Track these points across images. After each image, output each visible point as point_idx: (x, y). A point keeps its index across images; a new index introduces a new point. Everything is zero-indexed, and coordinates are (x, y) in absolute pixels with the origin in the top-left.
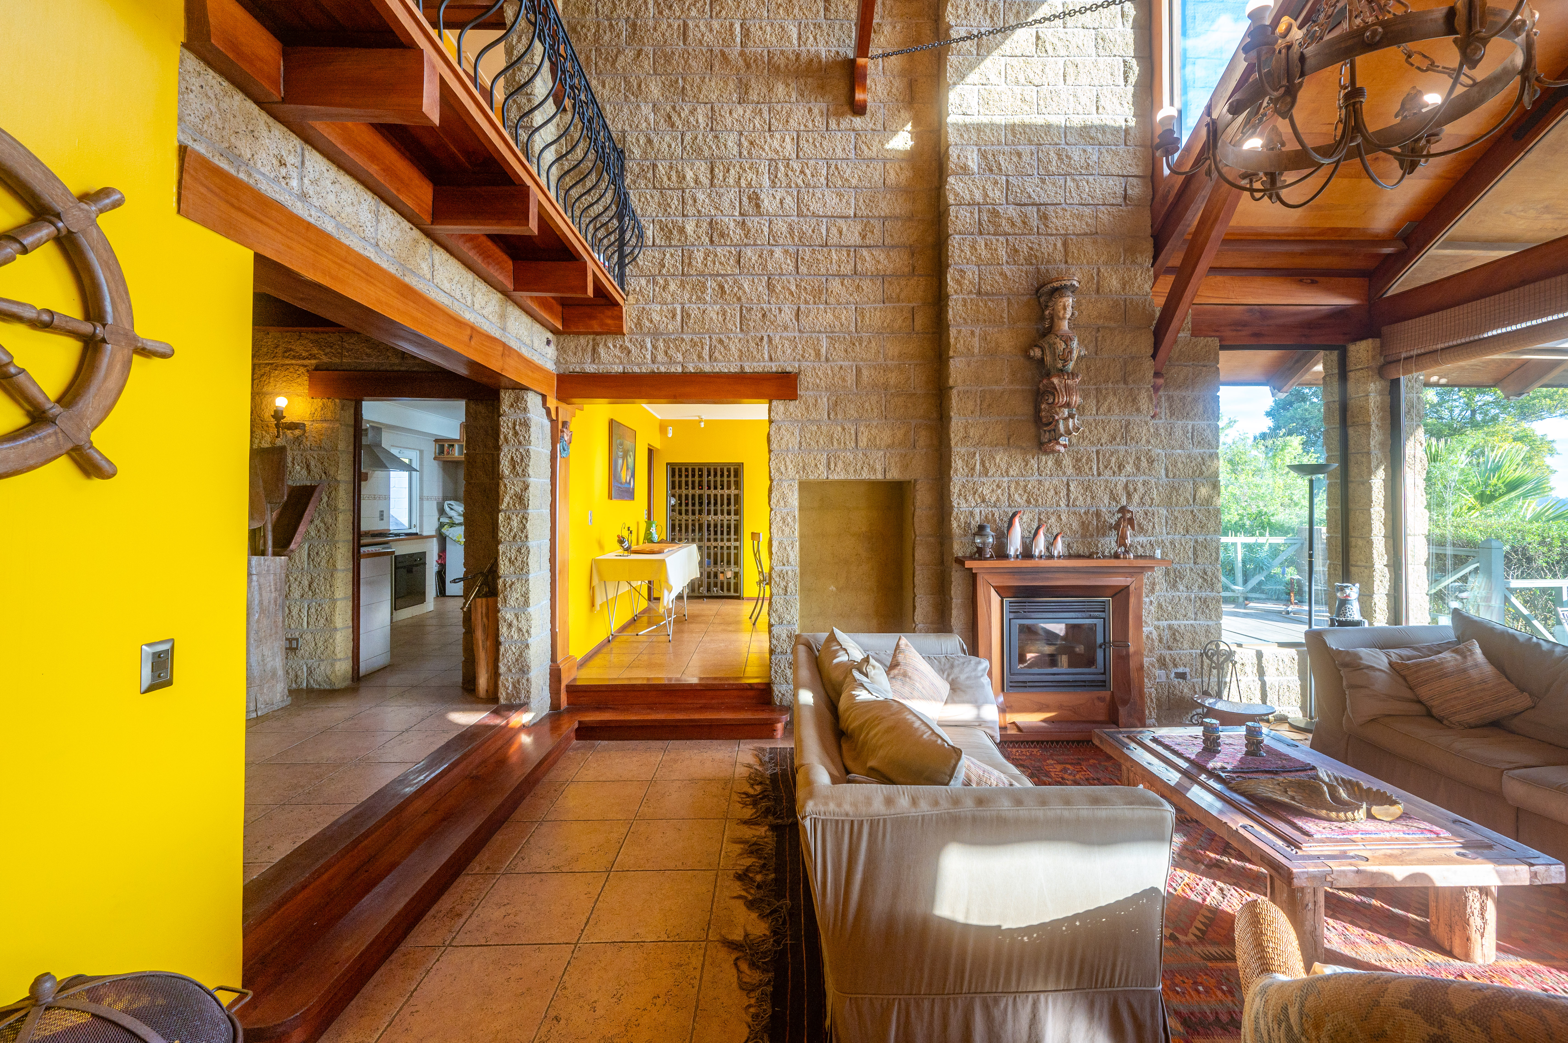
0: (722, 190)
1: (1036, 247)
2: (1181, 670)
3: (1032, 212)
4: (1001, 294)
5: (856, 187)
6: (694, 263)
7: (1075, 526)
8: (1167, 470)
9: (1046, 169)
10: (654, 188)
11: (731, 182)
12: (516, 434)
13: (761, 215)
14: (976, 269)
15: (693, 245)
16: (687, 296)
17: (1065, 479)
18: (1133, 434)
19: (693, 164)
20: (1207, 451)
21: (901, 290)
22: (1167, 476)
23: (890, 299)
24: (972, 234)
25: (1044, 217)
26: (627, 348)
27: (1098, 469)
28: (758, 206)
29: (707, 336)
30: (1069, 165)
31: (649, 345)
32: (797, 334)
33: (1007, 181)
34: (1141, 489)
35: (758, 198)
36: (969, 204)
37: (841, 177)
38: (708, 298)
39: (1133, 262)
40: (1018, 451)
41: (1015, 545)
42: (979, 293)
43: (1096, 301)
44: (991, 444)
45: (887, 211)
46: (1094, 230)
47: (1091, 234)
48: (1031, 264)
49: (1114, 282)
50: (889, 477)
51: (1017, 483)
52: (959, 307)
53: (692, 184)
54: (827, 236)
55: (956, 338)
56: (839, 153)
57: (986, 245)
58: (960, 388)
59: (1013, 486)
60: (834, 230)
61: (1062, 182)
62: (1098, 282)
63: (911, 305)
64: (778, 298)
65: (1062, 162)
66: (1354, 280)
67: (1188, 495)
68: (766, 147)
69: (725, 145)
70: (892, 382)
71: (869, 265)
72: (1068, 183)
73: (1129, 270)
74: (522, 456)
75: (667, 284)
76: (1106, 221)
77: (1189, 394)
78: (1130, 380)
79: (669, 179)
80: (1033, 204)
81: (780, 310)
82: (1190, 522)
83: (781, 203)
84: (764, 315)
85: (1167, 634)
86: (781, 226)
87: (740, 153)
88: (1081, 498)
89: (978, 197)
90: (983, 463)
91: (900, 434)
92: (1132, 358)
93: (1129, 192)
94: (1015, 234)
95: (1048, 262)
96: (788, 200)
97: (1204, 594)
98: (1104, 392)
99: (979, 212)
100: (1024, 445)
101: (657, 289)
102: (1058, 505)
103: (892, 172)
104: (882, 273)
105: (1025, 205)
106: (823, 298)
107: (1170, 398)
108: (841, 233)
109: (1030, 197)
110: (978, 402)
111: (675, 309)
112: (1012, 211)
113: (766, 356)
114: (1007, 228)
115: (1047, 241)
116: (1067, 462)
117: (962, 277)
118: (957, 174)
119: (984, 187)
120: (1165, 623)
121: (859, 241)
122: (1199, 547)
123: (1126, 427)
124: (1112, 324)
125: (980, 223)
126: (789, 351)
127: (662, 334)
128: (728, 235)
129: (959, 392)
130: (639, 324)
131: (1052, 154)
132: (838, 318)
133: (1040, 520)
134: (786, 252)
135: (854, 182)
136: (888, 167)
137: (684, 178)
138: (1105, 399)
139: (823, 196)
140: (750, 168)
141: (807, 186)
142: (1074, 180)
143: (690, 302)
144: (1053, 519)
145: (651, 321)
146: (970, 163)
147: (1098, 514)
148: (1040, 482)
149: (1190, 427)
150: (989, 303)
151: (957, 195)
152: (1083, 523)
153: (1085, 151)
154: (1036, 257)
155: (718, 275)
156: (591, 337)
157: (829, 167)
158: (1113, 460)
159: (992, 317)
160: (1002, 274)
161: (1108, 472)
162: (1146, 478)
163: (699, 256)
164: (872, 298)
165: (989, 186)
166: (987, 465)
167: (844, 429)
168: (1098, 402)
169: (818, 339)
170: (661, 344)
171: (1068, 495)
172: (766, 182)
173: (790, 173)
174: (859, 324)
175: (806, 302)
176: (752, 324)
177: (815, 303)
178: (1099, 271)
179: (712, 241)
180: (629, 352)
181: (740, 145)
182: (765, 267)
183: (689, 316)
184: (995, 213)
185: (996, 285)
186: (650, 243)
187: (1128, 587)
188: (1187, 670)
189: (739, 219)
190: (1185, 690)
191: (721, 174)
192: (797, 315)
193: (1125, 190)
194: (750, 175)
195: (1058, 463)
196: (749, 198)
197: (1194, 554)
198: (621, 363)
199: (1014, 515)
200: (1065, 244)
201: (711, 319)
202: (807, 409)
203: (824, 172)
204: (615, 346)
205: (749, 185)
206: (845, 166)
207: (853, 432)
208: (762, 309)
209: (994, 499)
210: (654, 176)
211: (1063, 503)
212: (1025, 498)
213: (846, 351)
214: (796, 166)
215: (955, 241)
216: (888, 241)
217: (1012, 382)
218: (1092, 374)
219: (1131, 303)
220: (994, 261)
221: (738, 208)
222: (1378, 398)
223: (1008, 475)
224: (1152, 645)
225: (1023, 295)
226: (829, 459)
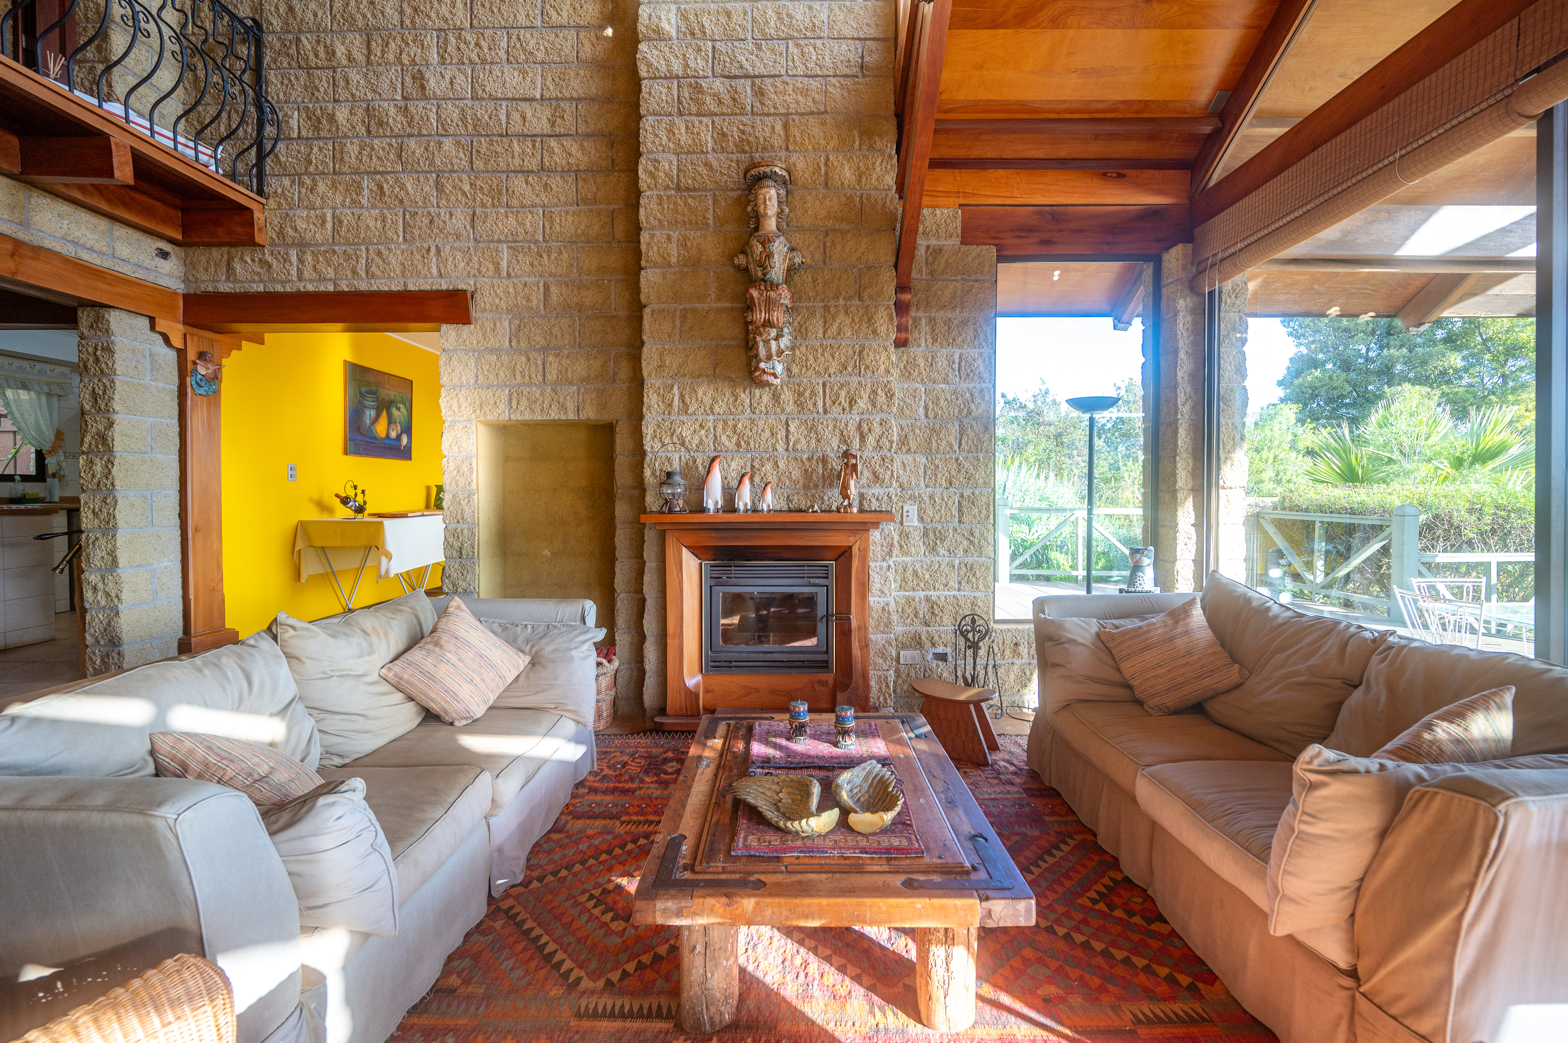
0: (381, 69)
1: (748, 129)
2: (940, 650)
3: (745, 87)
4: (705, 189)
5: (542, 63)
6: (346, 158)
7: (796, 474)
8: (926, 408)
9: (762, 31)
10: (300, 67)
11: (391, 57)
12: (97, 360)
13: (426, 98)
14: (674, 159)
15: (346, 136)
16: (339, 199)
17: (783, 418)
18: (868, 362)
19: (345, 38)
20: (978, 386)
21: (598, 189)
22: (927, 416)
23: (585, 201)
24: (670, 115)
25: (760, 93)
26: (266, 262)
27: (824, 404)
28: (423, 87)
29: (363, 248)
30: (790, 26)
31: (294, 259)
32: (472, 244)
33: (714, 48)
34: (877, 430)
35: (423, 78)
36: (666, 78)
37: (524, 50)
38: (364, 202)
39: (871, 148)
40: (726, 383)
41: (714, 497)
42: (678, 188)
43: (825, 197)
44: (692, 376)
45: (581, 91)
46: (822, 108)
47: (820, 113)
48: (744, 151)
49: (848, 174)
50: (583, 416)
51: (725, 423)
52: (654, 206)
53: (345, 62)
54: (508, 123)
55: (648, 245)
56: (522, 20)
57: (687, 128)
58: (656, 306)
59: (720, 426)
60: (516, 116)
61: (783, 48)
62: (826, 173)
63: (611, 207)
64: (448, 200)
65: (782, 23)
66: (1170, 173)
67: (952, 439)
68: (433, 15)
69: (382, 12)
70: (587, 302)
71: (559, 159)
72: (790, 49)
73: (866, 157)
74: (105, 387)
75: (315, 183)
76: (838, 96)
77: (956, 316)
78: (865, 295)
79: (317, 56)
80: (746, 76)
81: (451, 215)
82: (953, 473)
83: (452, 83)
84: (431, 222)
85: (923, 608)
86: (451, 111)
87: (402, 22)
88: (803, 441)
89: (677, 67)
90: (682, 398)
91: (597, 365)
92: (869, 268)
93: (867, 59)
94: (723, 114)
95: (764, 149)
96: (460, 79)
97: (970, 560)
98: (833, 310)
99: (679, 86)
100: (733, 376)
101: (303, 191)
102: (775, 449)
103: (586, 43)
104: (574, 168)
105: (736, 77)
106: (504, 199)
107: (932, 321)
108: (524, 119)
109: (742, 67)
110: (678, 324)
111: (324, 215)
112: (719, 85)
113: (434, 271)
114: (714, 107)
115: (763, 123)
116: (787, 396)
117: (656, 168)
118: (650, 39)
119: (684, 55)
120: (922, 594)
121: (547, 128)
122: (965, 503)
123: (861, 352)
124: (844, 226)
125: (680, 102)
126: (462, 265)
127: (310, 245)
128: (387, 123)
129: (653, 311)
130: (281, 233)
131: (770, 12)
132: (521, 224)
133: (753, 467)
134: (458, 143)
135: (540, 56)
136: (581, 37)
137: (334, 53)
138: (834, 318)
139: (503, 73)
140: (414, 41)
141: (484, 62)
142: (797, 45)
143: (343, 206)
144: (768, 467)
145: (296, 230)
146: (665, 25)
147: (824, 460)
148: (753, 421)
149: (956, 357)
150: (690, 201)
151: (649, 65)
152: (806, 471)
153: (810, 8)
154: (749, 142)
155: (377, 173)
156: (225, 249)
157: (509, 38)
158: (843, 393)
159: (693, 217)
160: (707, 164)
161: (836, 409)
162: (884, 416)
163: (352, 149)
164: (563, 199)
165: (691, 54)
166: (688, 400)
167: (529, 359)
168: (825, 322)
169: (497, 250)
170: (309, 258)
171: (787, 437)
172: (434, 57)
173: (462, 46)
174: (548, 230)
175: (483, 205)
176: (417, 232)
177: (493, 206)
178: (827, 159)
179: (369, 132)
180: (270, 267)
181: (402, 12)
182: (432, 163)
183: (341, 222)
184: (698, 89)
185: (698, 178)
186: (295, 135)
187: (851, 547)
188: (949, 650)
189: (402, 104)
190: (945, 674)
191: (379, 49)
192: (473, 221)
193: (862, 57)
194: (414, 49)
195: (776, 397)
196: (414, 78)
197: (959, 511)
198: (261, 281)
199: (713, 460)
200: (786, 126)
201: (368, 226)
202: (484, 335)
203: (504, 44)
204: (253, 260)
205: (413, 62)
206: (528, 36)
207: (540, 362)
208: (429, 213)
209: (696, 441)
210: (298, 53)
211: (781, 447)
212: (734, 440)
213: (532, 265)
214: (469, 36)
215: (647, 124)
216: (582, 128)
217: (719, 299)
218: (819, 288)
219: (868, 199)
220: (697, 149)
221: (399, 90)
222: (1189, 318)
223: (712, 412)
224: (889, 618)
225: (732, 190)
226: (510, 395)
